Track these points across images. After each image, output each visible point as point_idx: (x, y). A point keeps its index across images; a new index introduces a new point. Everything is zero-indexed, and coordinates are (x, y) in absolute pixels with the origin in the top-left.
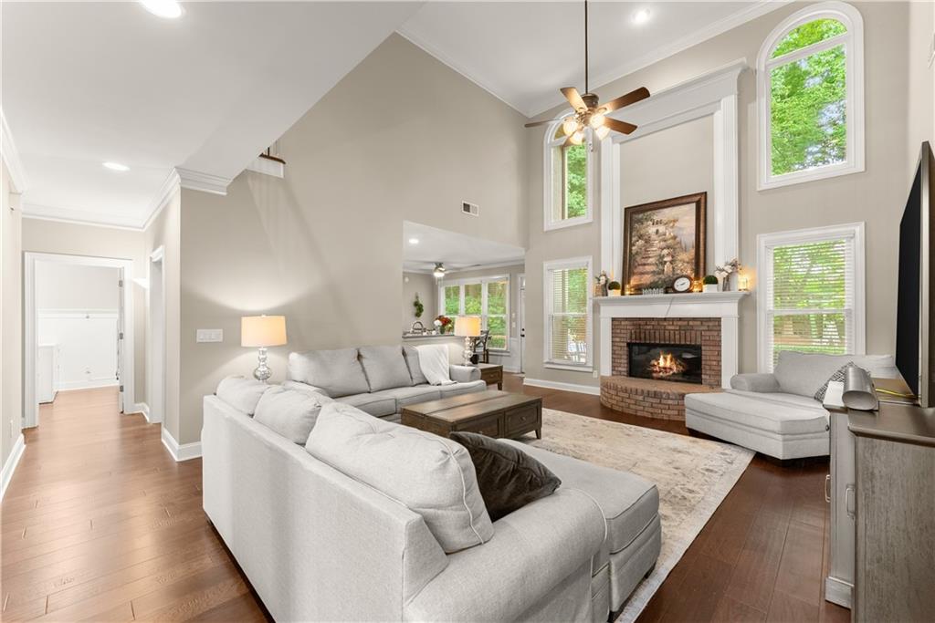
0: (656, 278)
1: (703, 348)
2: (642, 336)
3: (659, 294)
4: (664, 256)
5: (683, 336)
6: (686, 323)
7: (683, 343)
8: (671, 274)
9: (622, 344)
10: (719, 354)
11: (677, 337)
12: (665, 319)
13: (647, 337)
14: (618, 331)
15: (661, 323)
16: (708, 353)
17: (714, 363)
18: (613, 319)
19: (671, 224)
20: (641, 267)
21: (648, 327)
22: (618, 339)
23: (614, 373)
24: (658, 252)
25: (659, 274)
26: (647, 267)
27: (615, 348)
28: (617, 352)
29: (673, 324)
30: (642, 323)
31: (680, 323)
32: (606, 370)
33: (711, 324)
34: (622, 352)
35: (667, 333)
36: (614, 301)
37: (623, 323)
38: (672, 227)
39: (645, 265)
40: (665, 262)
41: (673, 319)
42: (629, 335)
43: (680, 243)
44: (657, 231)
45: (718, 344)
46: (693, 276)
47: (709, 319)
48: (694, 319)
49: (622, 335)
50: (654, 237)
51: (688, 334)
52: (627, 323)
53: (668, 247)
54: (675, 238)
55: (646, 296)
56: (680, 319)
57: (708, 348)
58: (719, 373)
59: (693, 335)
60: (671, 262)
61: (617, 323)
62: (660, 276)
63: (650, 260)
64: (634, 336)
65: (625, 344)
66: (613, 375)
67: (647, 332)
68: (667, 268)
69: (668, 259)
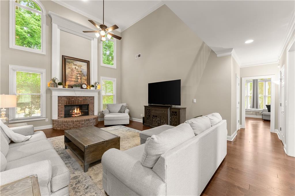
0: (76, 83)
1: (90, 105)
2: (71, 102)
3: (79, 89)
4: (78, 77)
5: (84, 102)
6: (85, 98)
7: (84, 104)
8: (80, 82)
9: (62, 106)
10: (94, 106)
11: (83, 102)
12: (79, 97)
13: (73, 103)
14: (61, 101)
15: (77, 98)
16: (91, 106)
17: (92, 109)
18: (58, 97)
19: (80, 67)
20: (70, 79)
21: (73, 99)
22: (60, 104)
23: (59, 117)
24: (76, 75)
25: (77, 82)
26: (72, 79)
27: (59, 108)
28: (60, 109)
29: (81, 98)
30: (71, 98)
31: (83, 98)
32: (55, 117)
33: (91, 98)
34: (62, 109)
35: (79, 101)
36: (60, 90)
37: (63, 98)
38: (80, 68)
39: (71, 78)
40: (79, 79)
41: (81, 97)
42: (65, 102)
43: (83, 73)
44: (75, 68)
45: (93, 103)
46: (87, 84)
47: (91, 97)
48: (87, 97)
49: (62, 103)
50: (74, 69)
51: (86, 101)
52: (64, 98)
53: (79, 74)
54: (81, 71)
55: (75, 89)
56: (83, 97)
57: (91, 105)
58: (93, 111)
59: (87, 102)
60: (80, 79)
61: (60, 98)
62: (77, 83)
63: (73, 77)
64: (67, 103)
65: (64, 106)
66: (58, 118)
67: (73, 101)
68: (79, 80)
69: (79, 78)
